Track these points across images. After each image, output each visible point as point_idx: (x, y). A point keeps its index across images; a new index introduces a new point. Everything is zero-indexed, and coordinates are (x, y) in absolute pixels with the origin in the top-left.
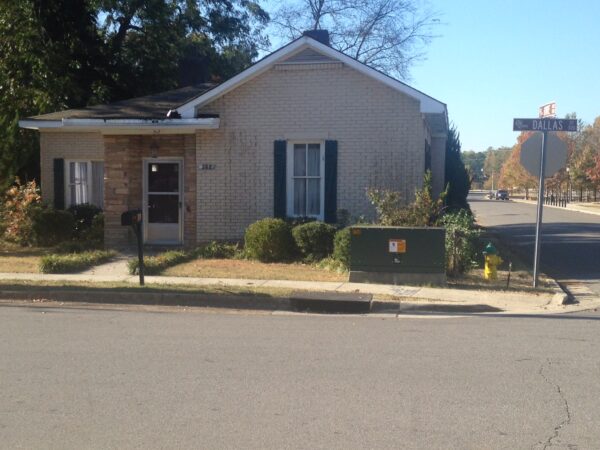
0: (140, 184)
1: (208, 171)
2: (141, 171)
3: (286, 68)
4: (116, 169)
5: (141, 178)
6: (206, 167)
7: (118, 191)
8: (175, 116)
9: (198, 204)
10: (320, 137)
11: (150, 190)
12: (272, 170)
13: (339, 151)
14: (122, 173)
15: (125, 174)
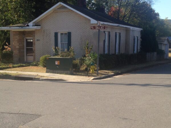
0: (24, 45)
1: (38, 41)
2: (24, 41)
3: (57, 11)
4: (16, 41)
5: (24, 43)
6: (37, 40)
7: (16, 47)
8: (28, 26)
9: (36, 51)
10: (66, 31)
11: (27, 47)
12: (54, 41)
13: (71, 35)
14: (17, 42)
15: (18, 42)
